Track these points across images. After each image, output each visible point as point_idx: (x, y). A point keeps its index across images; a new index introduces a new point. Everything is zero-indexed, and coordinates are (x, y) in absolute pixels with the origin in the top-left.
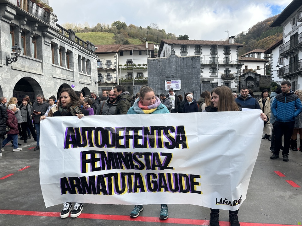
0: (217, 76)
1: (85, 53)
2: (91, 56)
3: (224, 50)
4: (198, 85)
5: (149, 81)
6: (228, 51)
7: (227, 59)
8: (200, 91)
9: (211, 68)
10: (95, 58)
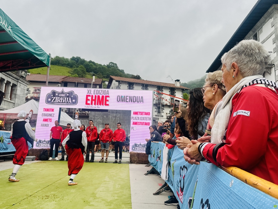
0: (162, 116)
1: (11, 77)
2: (19, 81)
3: (169, 92)
6: (173, 92)
7: (173, 100)
9: (157, 107)
10: (25, 84)
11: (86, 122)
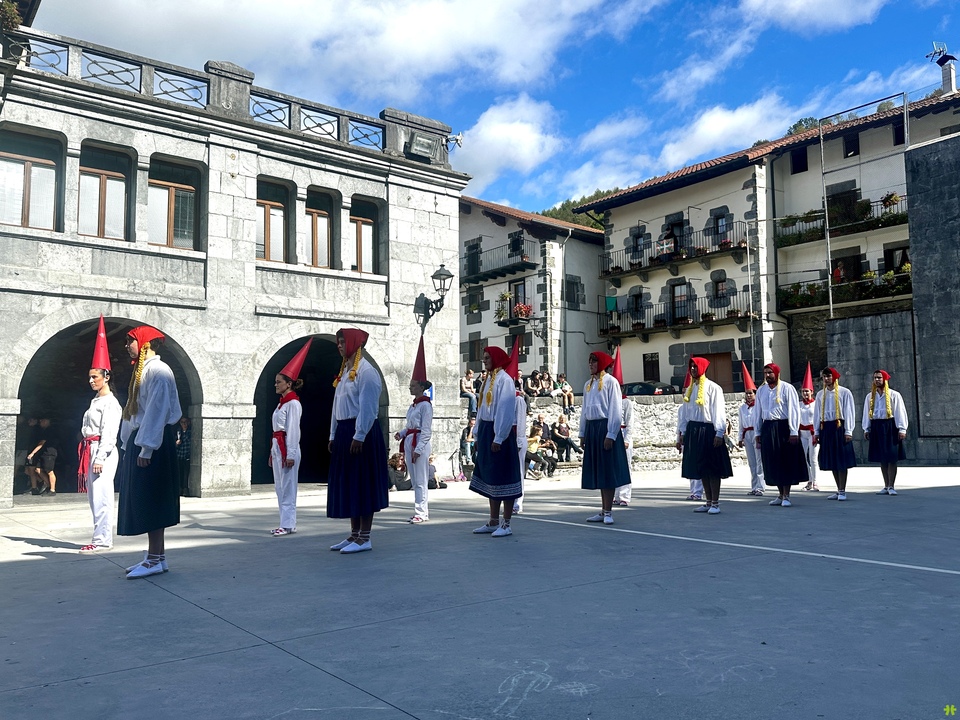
11: (902, 326)
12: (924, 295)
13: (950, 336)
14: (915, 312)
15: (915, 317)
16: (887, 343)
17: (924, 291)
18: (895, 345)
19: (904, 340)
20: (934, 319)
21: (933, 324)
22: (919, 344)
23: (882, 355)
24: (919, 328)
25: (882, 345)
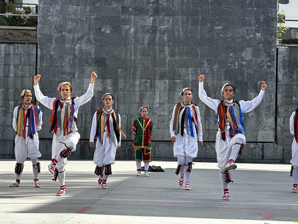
4: (269, 55)
5: (46, 22)
8: (277, 81)
11: (29, 55)
12: (46, 34)
13: (62, 67)
14: (39, 46)
15: (39, 49)
16: (16, 66)
17: (46, 31)
18: (22, 68)
19: (29, 65)
20: (52, 53)
21: (52, 56)
22: (40, 69)
23: (11, 75)
24: (41, 57)
25: (12, 68)
